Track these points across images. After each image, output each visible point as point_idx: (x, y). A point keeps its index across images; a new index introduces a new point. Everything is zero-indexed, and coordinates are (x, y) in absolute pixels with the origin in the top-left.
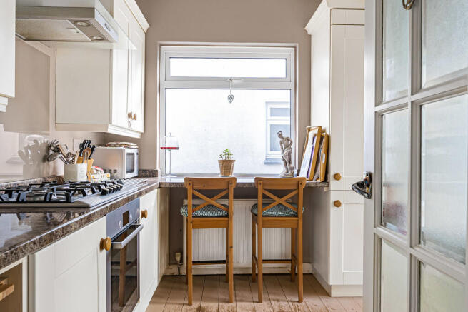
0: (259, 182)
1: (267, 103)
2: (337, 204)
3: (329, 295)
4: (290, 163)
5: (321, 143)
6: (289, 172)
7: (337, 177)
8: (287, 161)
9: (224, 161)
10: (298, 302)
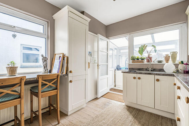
0: (40, 77)
1: (21, 44)
2: (71, 81)
3: (67, 115)
4: (46, 67)
5: (64, 59)
6: (47, 71)
7: (71, 72)
8: (45, 67)
9: (11, 68)
10: (58, 124)
